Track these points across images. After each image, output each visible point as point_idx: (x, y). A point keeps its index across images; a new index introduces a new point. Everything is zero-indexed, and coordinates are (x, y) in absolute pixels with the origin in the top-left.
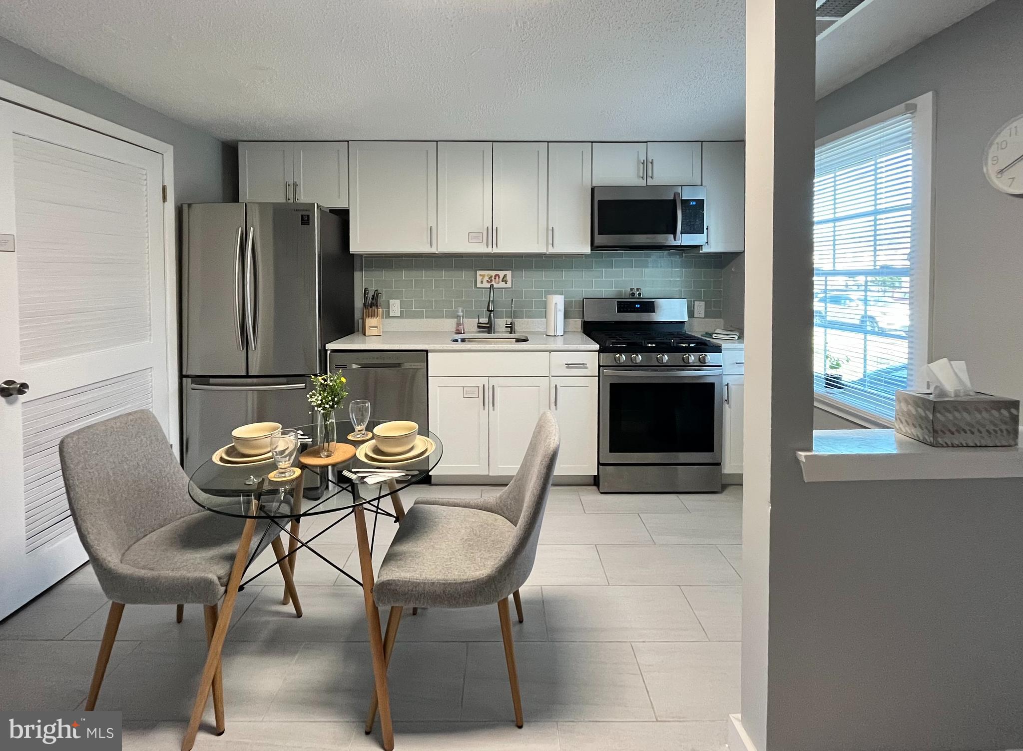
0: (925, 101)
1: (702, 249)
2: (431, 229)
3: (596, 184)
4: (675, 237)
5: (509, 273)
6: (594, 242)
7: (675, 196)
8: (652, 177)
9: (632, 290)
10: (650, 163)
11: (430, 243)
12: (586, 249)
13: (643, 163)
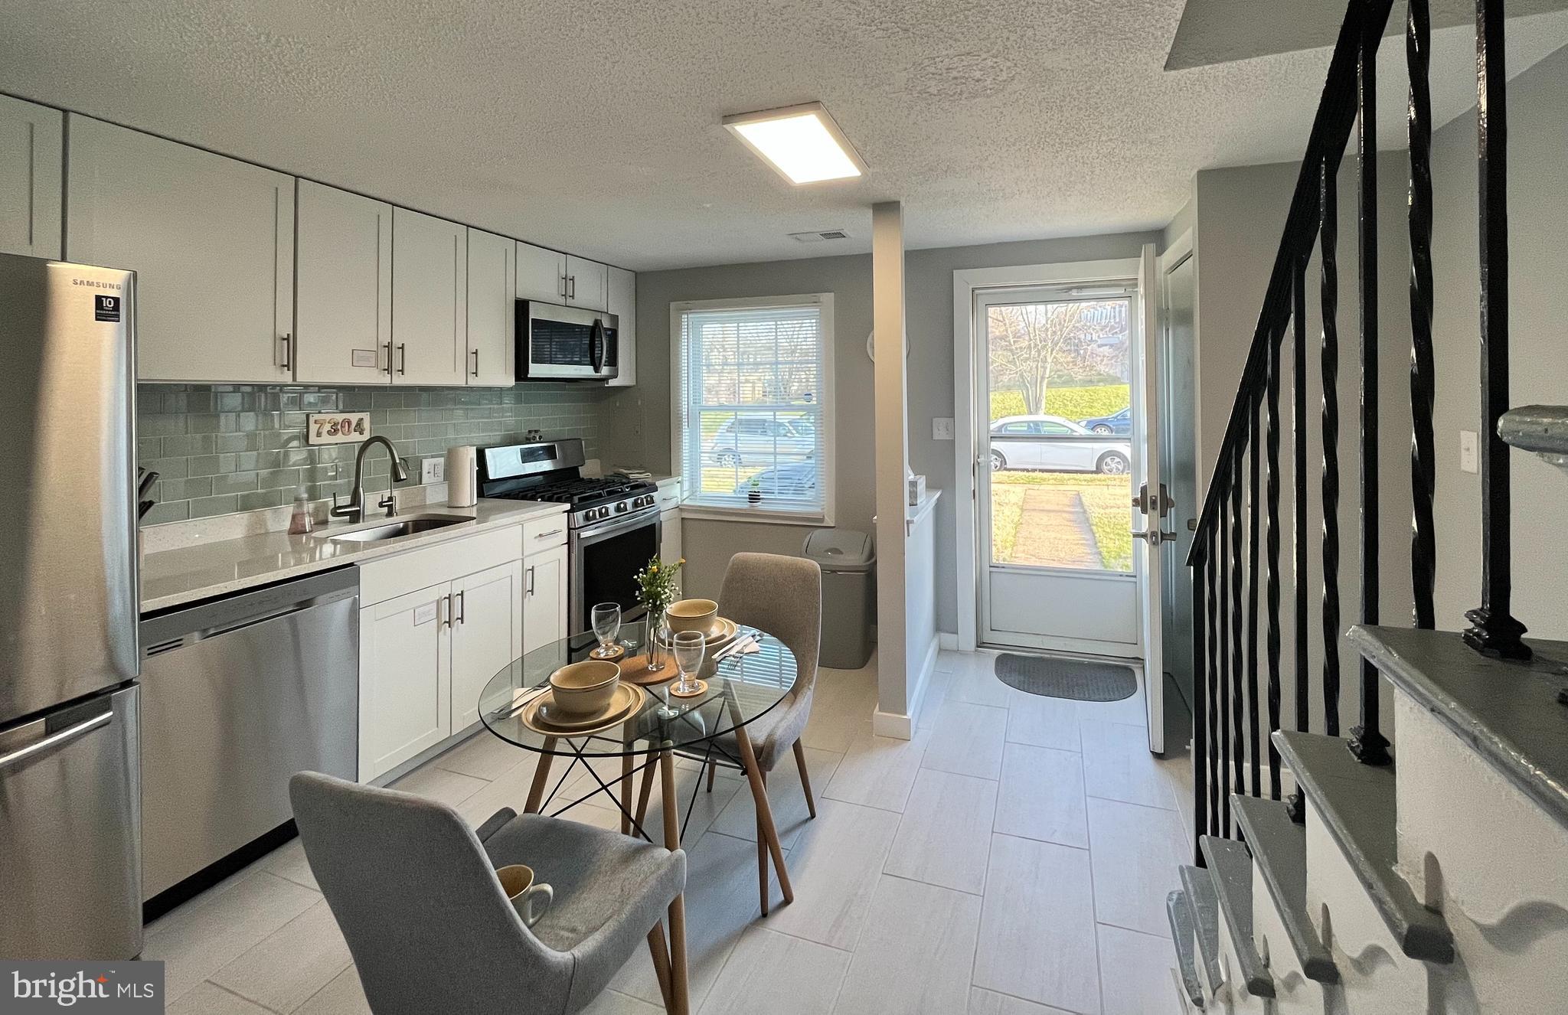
0: (828, 298)
1: (607, 383)
2: (288, 339)
3: (521, 295)
4: (597, 370)
5: (366, 417)
6: (527, 371)
7: (597, 323)
8: (573, 297)
9: (530, 432)
10: (570, 280)
11: (284, 366)
12: (510, 381)
13: (565, 278)
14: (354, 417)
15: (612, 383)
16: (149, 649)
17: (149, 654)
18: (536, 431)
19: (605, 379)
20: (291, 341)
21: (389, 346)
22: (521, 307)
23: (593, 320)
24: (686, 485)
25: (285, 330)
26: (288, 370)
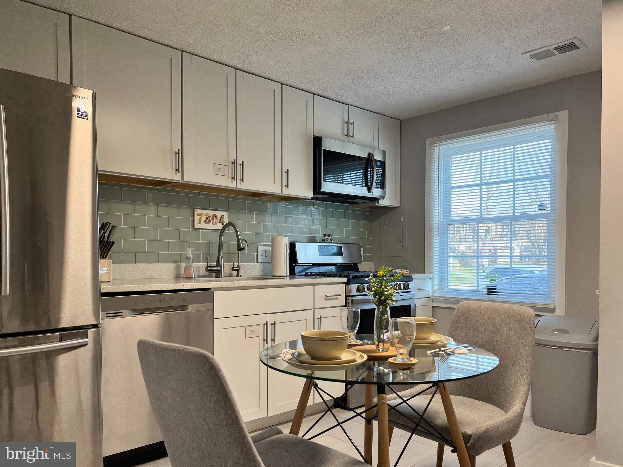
1: (378, 203)
2: (178, 153)
3: (317, 134)
4: (369, 190)
5: (225, 214)
6: (320, 188)
7: (370, 155)
8: (353, 136)
9: (325, 235)
10: (351, 124)
11: (177, 170)
12: (309, 194)
13: (348, 123)
14: (219, 214)
15: (382, 203)
16: (107, 314)
17: (107, 317)
18: (329, 236)
19: (376, 200)
20: (179, 155)
21: (234, 163)
22: (317, 141)
23: (368, 153)
24: (436, 281)
25: (177, 147)
26: (179, 172)
